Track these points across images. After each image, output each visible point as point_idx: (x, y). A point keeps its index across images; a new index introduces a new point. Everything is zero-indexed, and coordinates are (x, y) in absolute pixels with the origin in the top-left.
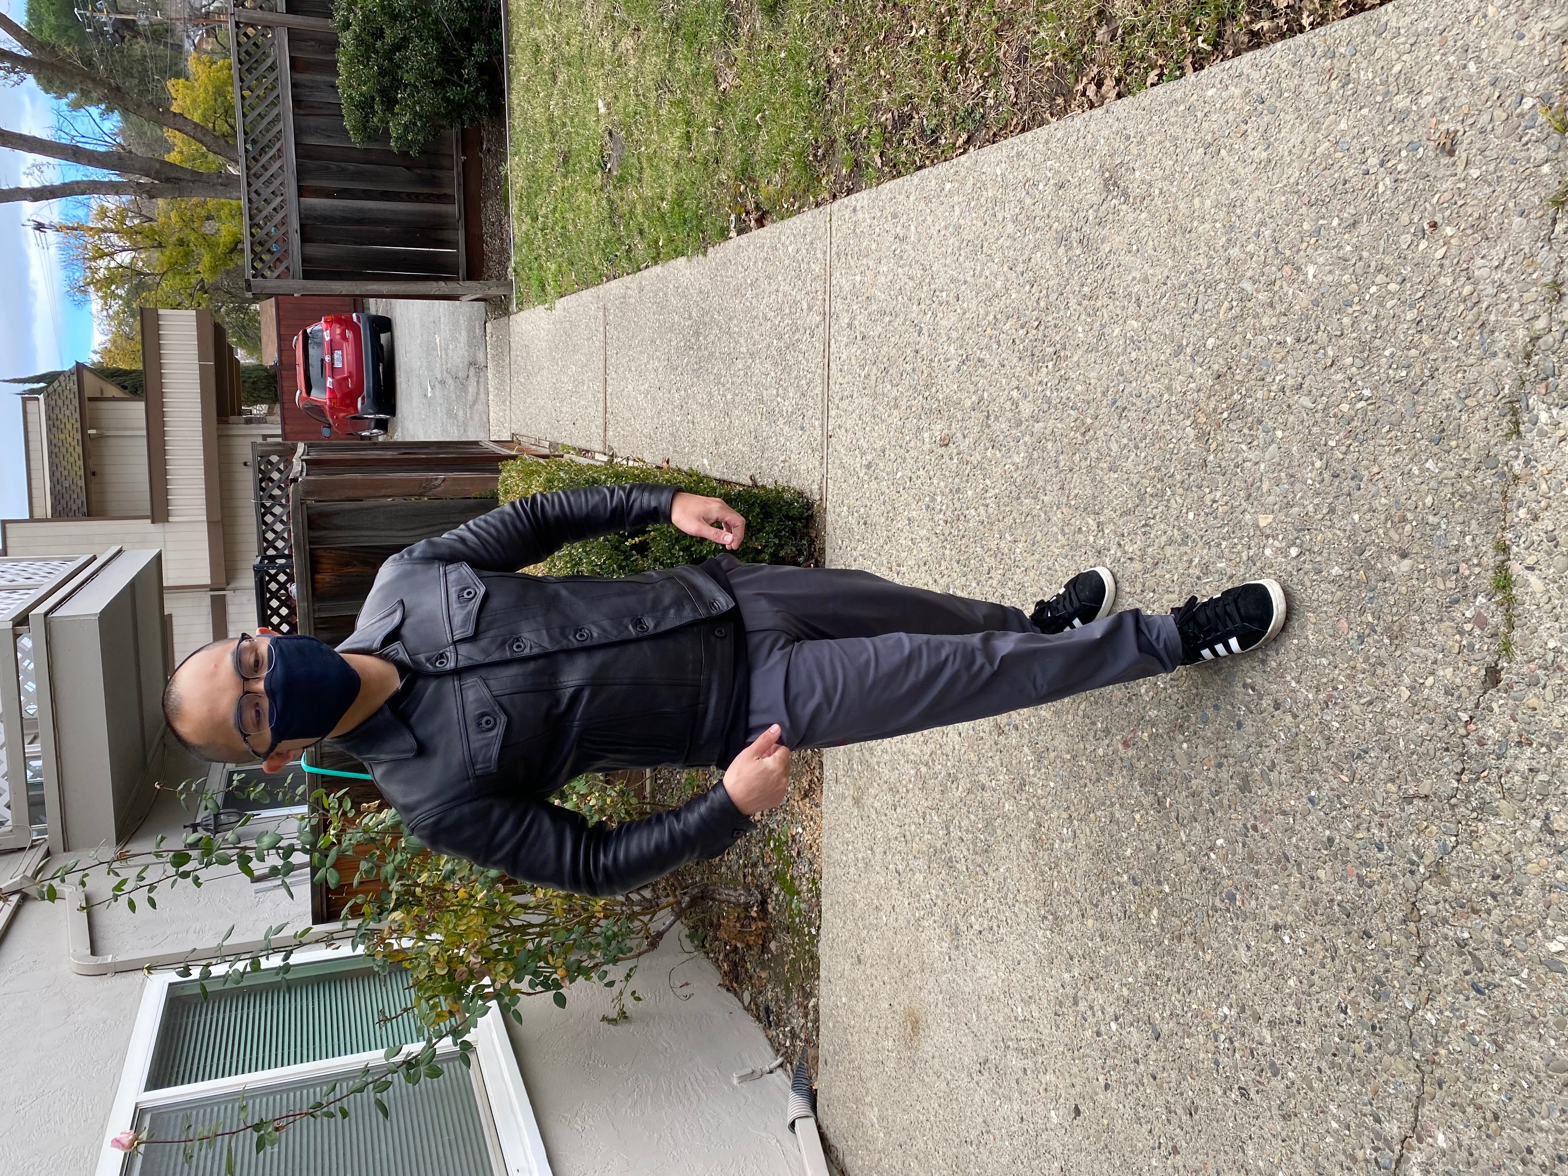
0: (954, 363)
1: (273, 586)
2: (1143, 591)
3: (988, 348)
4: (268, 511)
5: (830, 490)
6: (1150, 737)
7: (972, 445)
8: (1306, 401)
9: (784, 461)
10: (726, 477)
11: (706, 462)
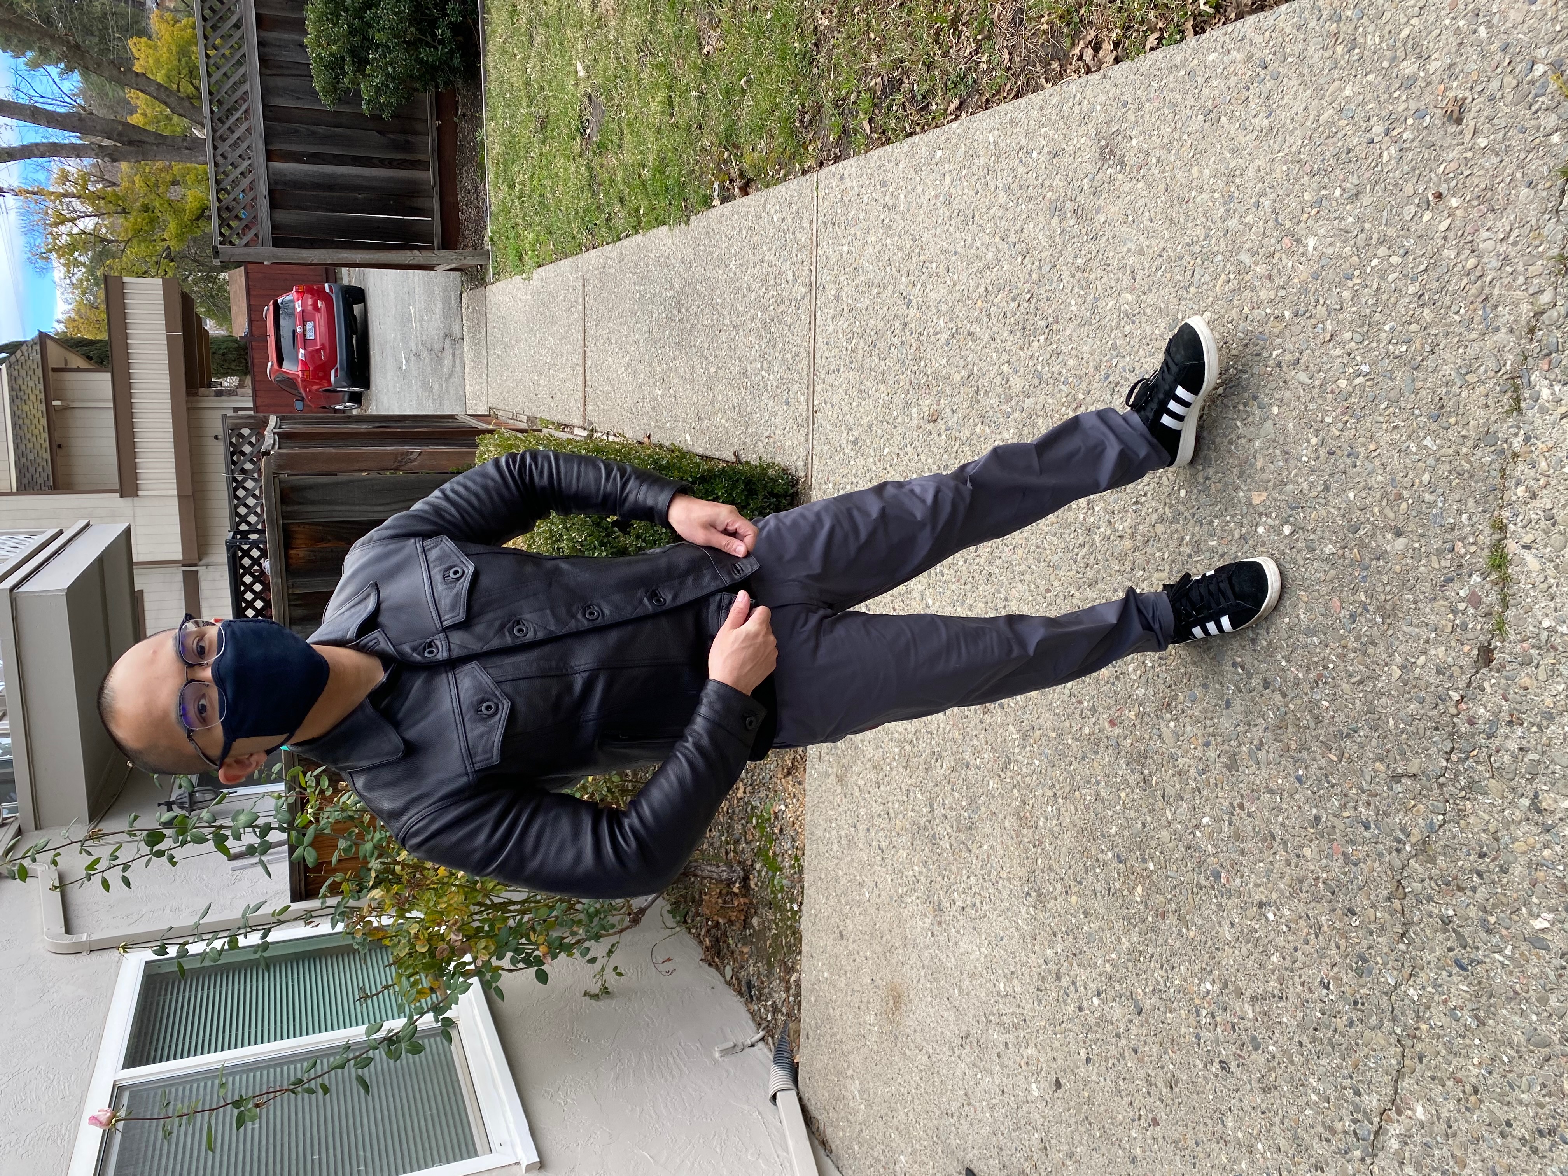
0: (943, 337)
1: (247, 562)
2: (1132, 570)
3: (978, 320)
4: (240, 485)
5: (815, 467)
6: (1137, 716)
7: (960, 420)
8: (1303, 377)
9: (769, 437)
10: (708, 453)
11: (688, 437)
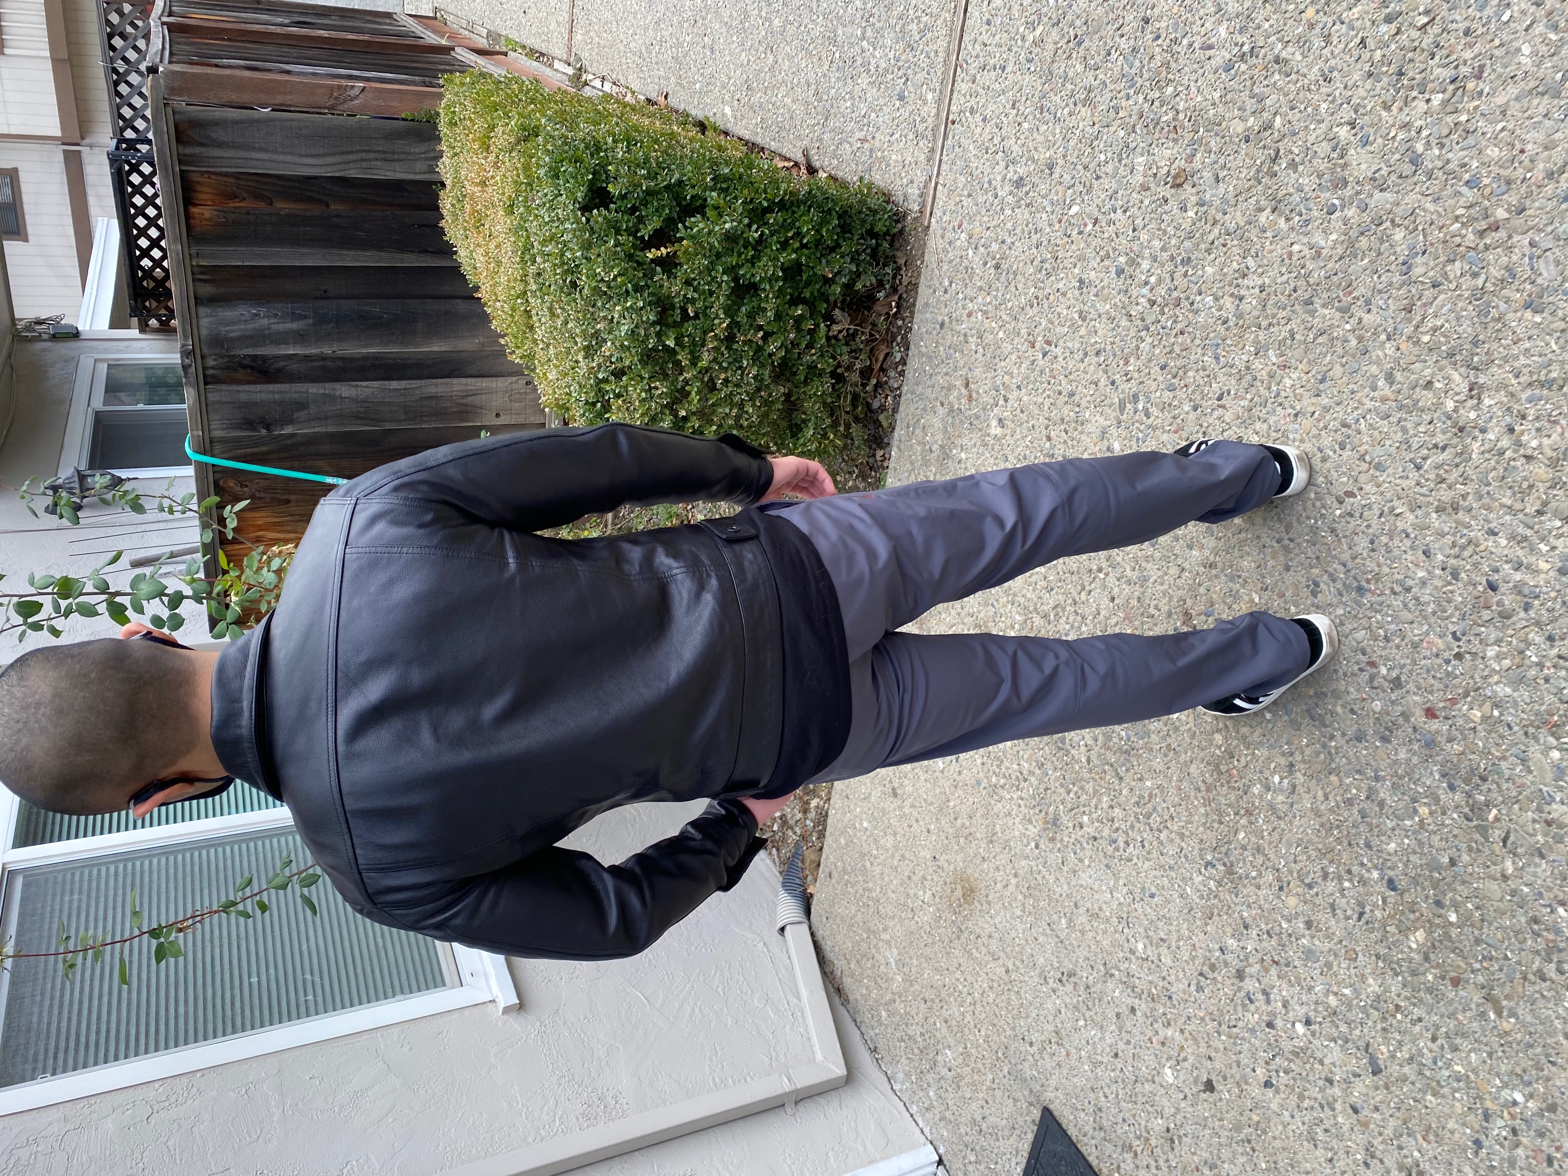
0: (1221, 56)
3: (1303, 42)
4: (121, 78)
5: (940, 203)
6: (1485, 719)
9: (863, 140)
10: (759, 140)
11: (728, 110)
